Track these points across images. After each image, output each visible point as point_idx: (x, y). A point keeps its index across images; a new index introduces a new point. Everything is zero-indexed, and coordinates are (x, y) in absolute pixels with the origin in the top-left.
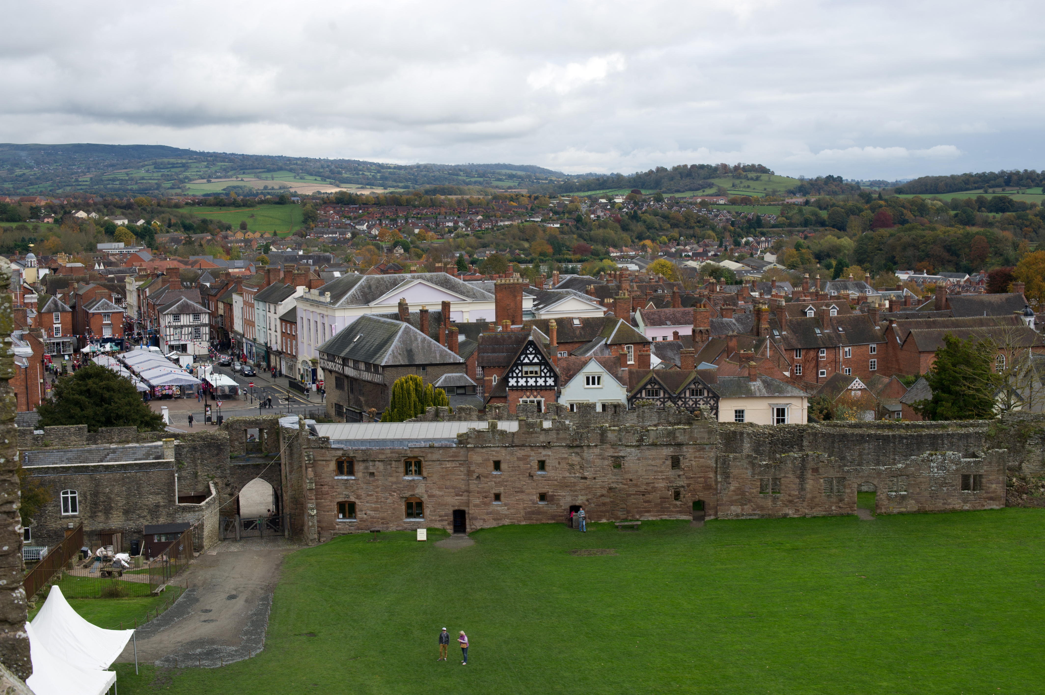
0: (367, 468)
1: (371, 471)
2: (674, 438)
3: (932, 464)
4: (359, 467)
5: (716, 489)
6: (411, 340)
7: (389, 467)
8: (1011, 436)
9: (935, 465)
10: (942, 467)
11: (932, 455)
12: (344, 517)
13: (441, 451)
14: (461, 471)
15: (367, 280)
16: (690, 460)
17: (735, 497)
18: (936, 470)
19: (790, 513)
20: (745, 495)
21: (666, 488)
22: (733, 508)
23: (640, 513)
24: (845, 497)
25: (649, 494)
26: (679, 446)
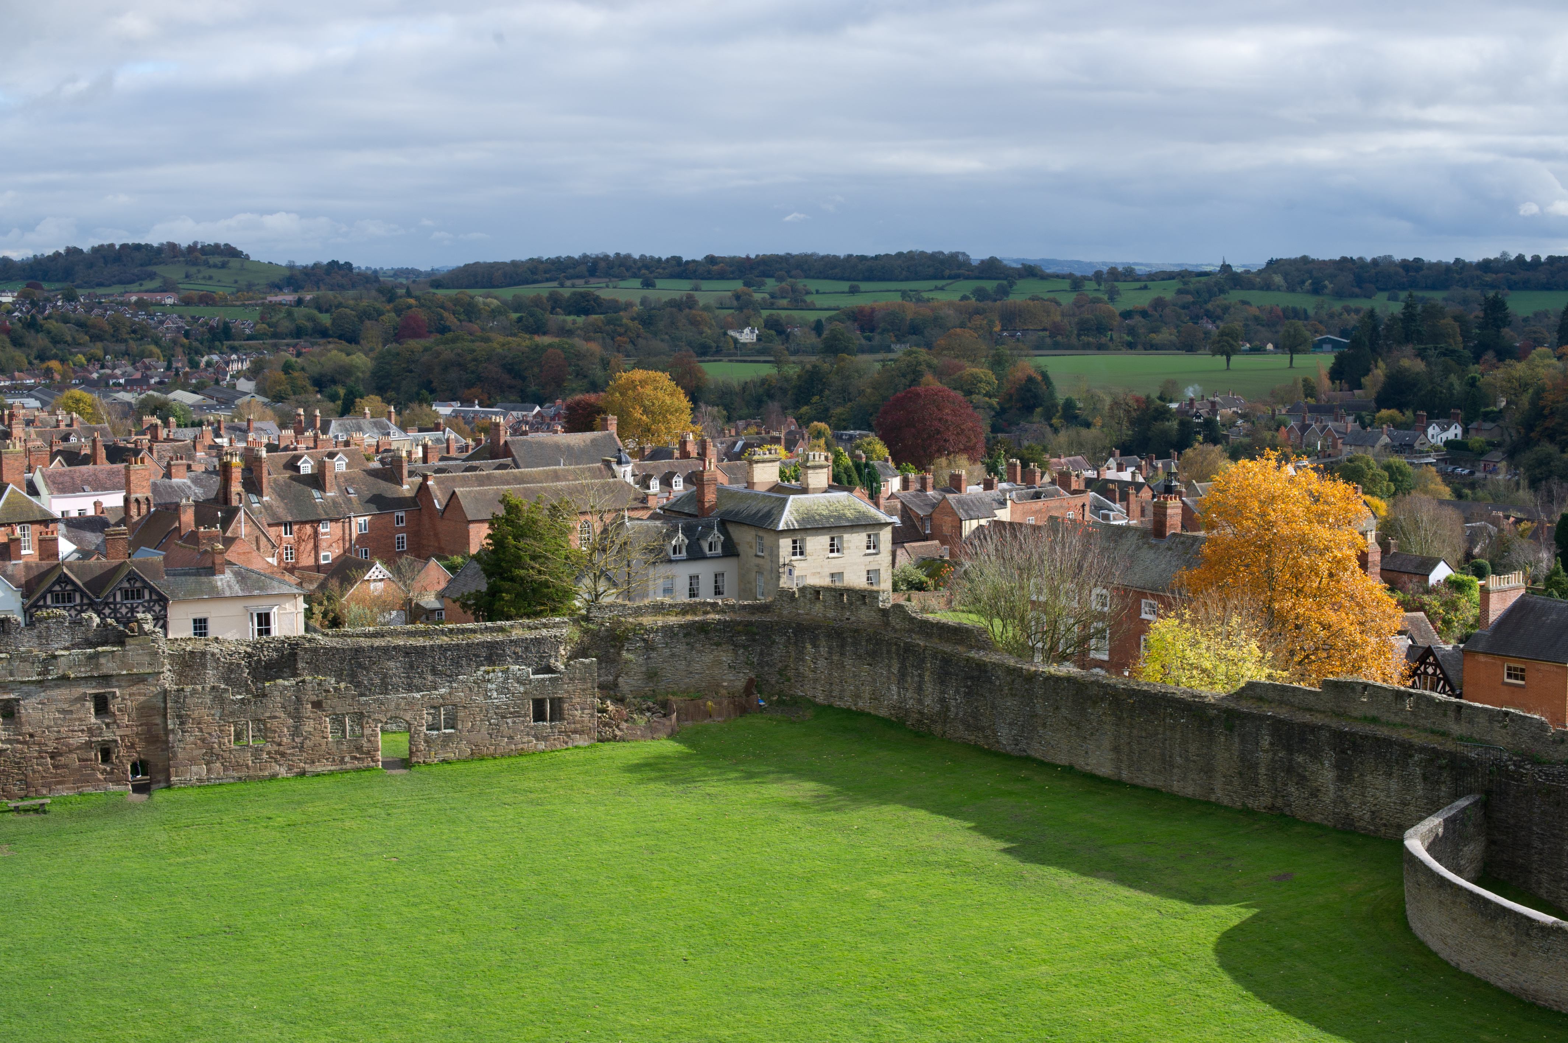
2: (98, 666)
3: (489, 686)
5: (167, 742)
8: (602, 639)
9: (494, 686)
10: (503, 689)
11: (488, 673)
16: (123, 699)
17: (196, 752)
18: (495, 694)
19: (282, 771)
20: (212, 748)
21: (88, 745)
22: (194, 768)
23: (48, 786)
24: (364, 741)
25: (61, 755)
26: (106, 679)
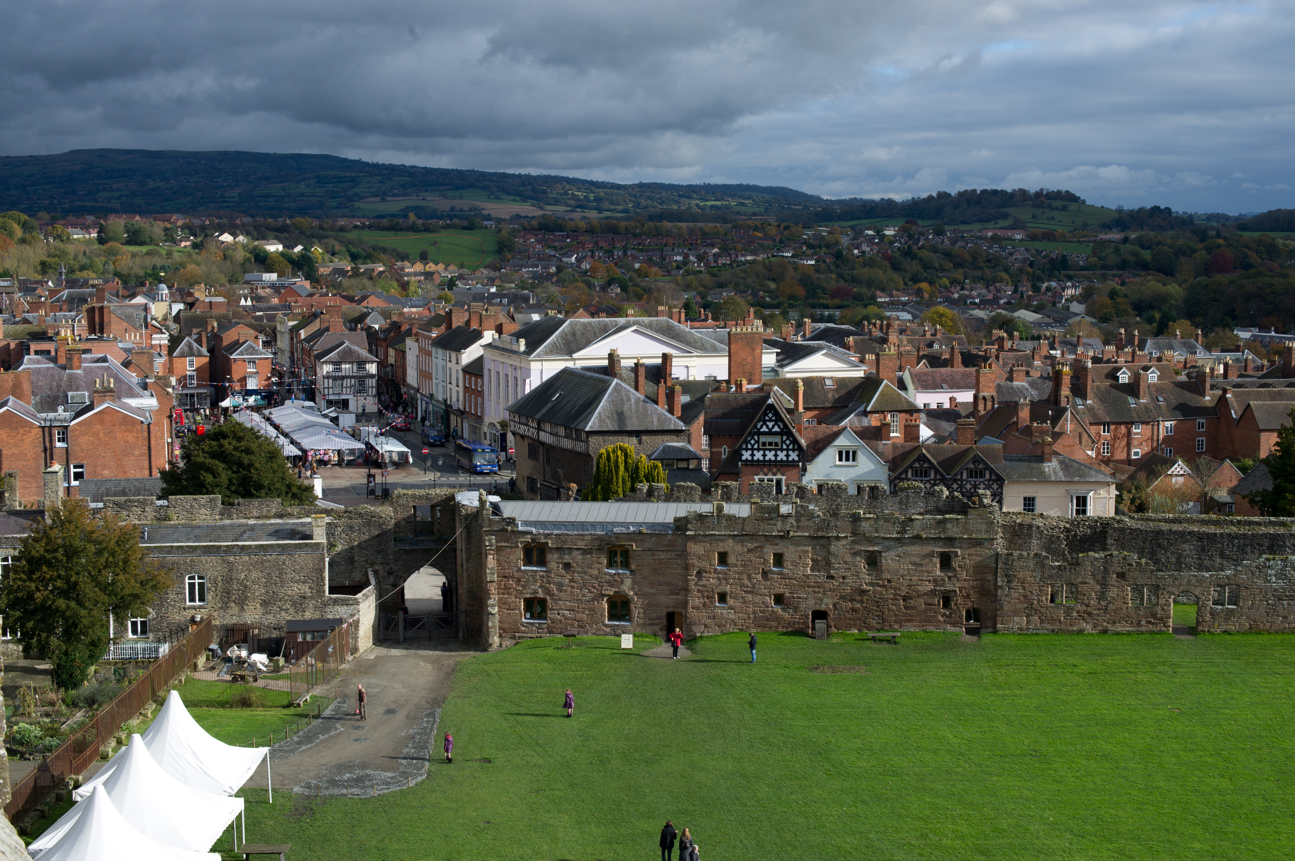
0: (561, 558)
1: (567, 561)
2: (945, 530)
3: (1269, 571)
4: (552, 557)
5: (996, 595)
6: (622, 400)
7: (588, 556)
9: (1273, 572)
10: (1281, 575)
11: (1269, 560)
12: (532, 617)
13: (653, 539)
14: (678, 564)
15: (571, 324)
16: (963, 558)
17: (1019, 606)
18: (1274, 579)
19: (1089, 628)
20: (1032, 604)
21: (933, 593)
22: (1016, 619)
23: (899, 622)
24: (1158, 609)
25: (911, 598)
26: (950, 541)
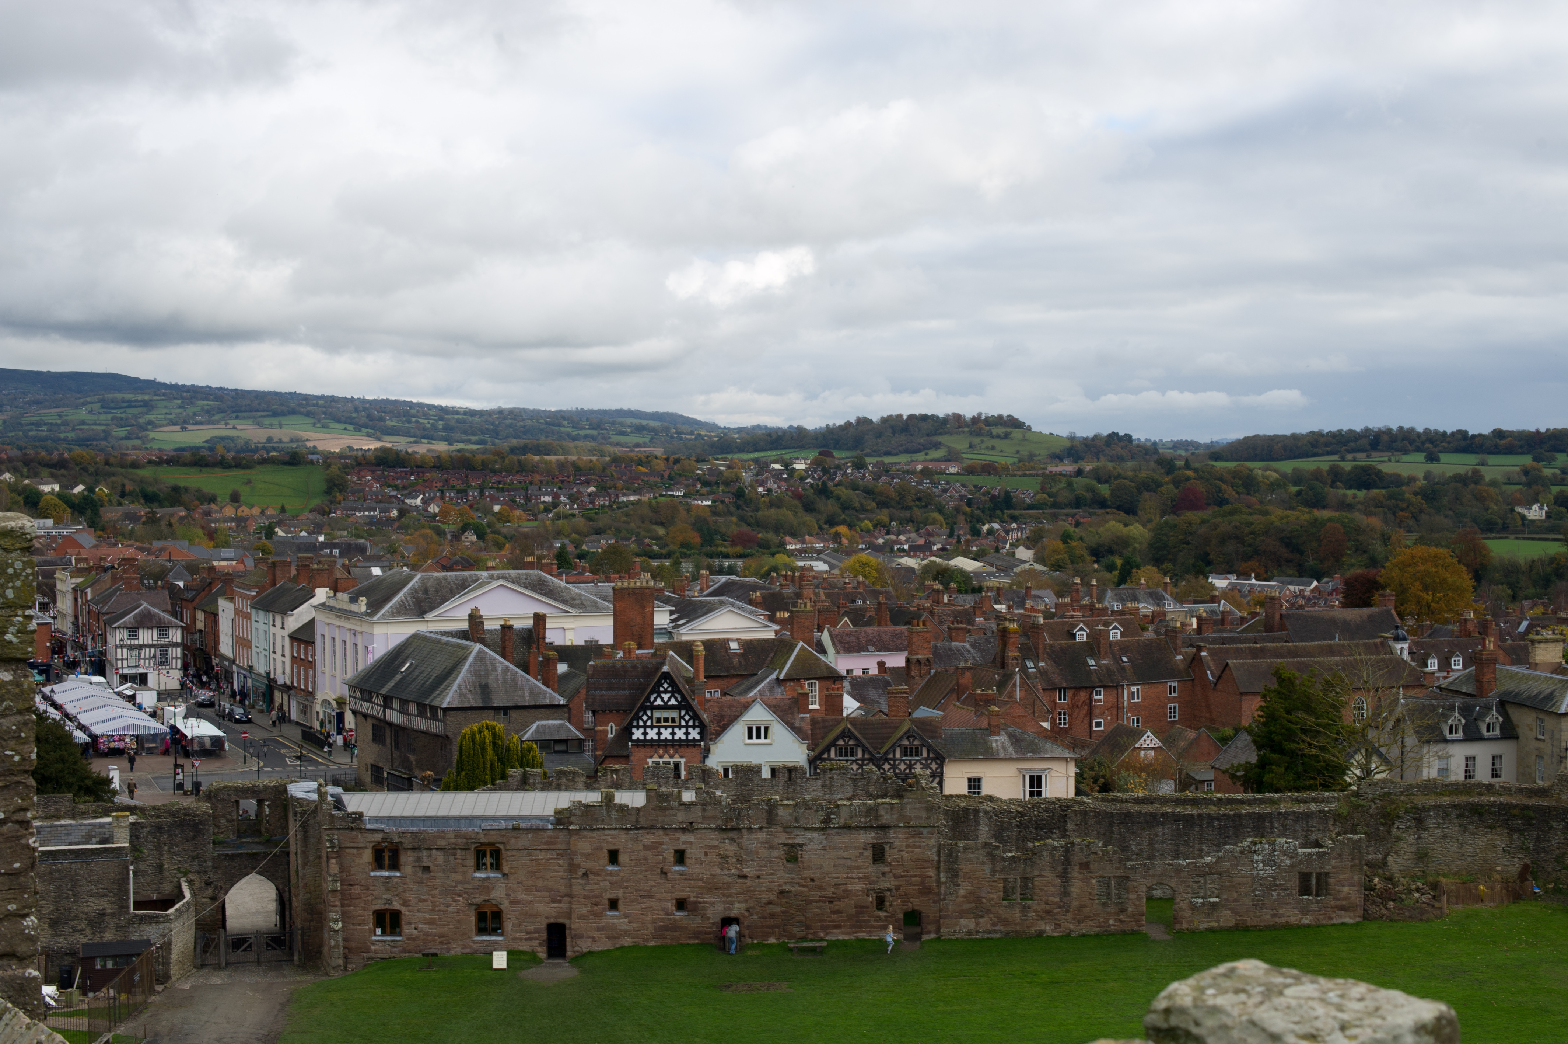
0: (418, 859)
1: (425, 864)
2: (877, 817)
3: (1256, 857)
4: (407, 859)
5: (939, 894)
6: (486, 670)
7: (452, 858)
8: (1371, 816)
9: (1260, 857)
10: (1269, 861)
11: (1255, 844)
12: (384, 933)
13: (530, 836)
14: (560, 866)
15: (422, 580)
16: (900, 850)
17: (966, 906)
18: (1261, 866)
19: (1048, 929)
20: (982, 903)
21: (865, 892)
22: (963, 921)
23: (825, 929)
24: (1129, 905)
25: (839, 900)
26: (884, 829)
